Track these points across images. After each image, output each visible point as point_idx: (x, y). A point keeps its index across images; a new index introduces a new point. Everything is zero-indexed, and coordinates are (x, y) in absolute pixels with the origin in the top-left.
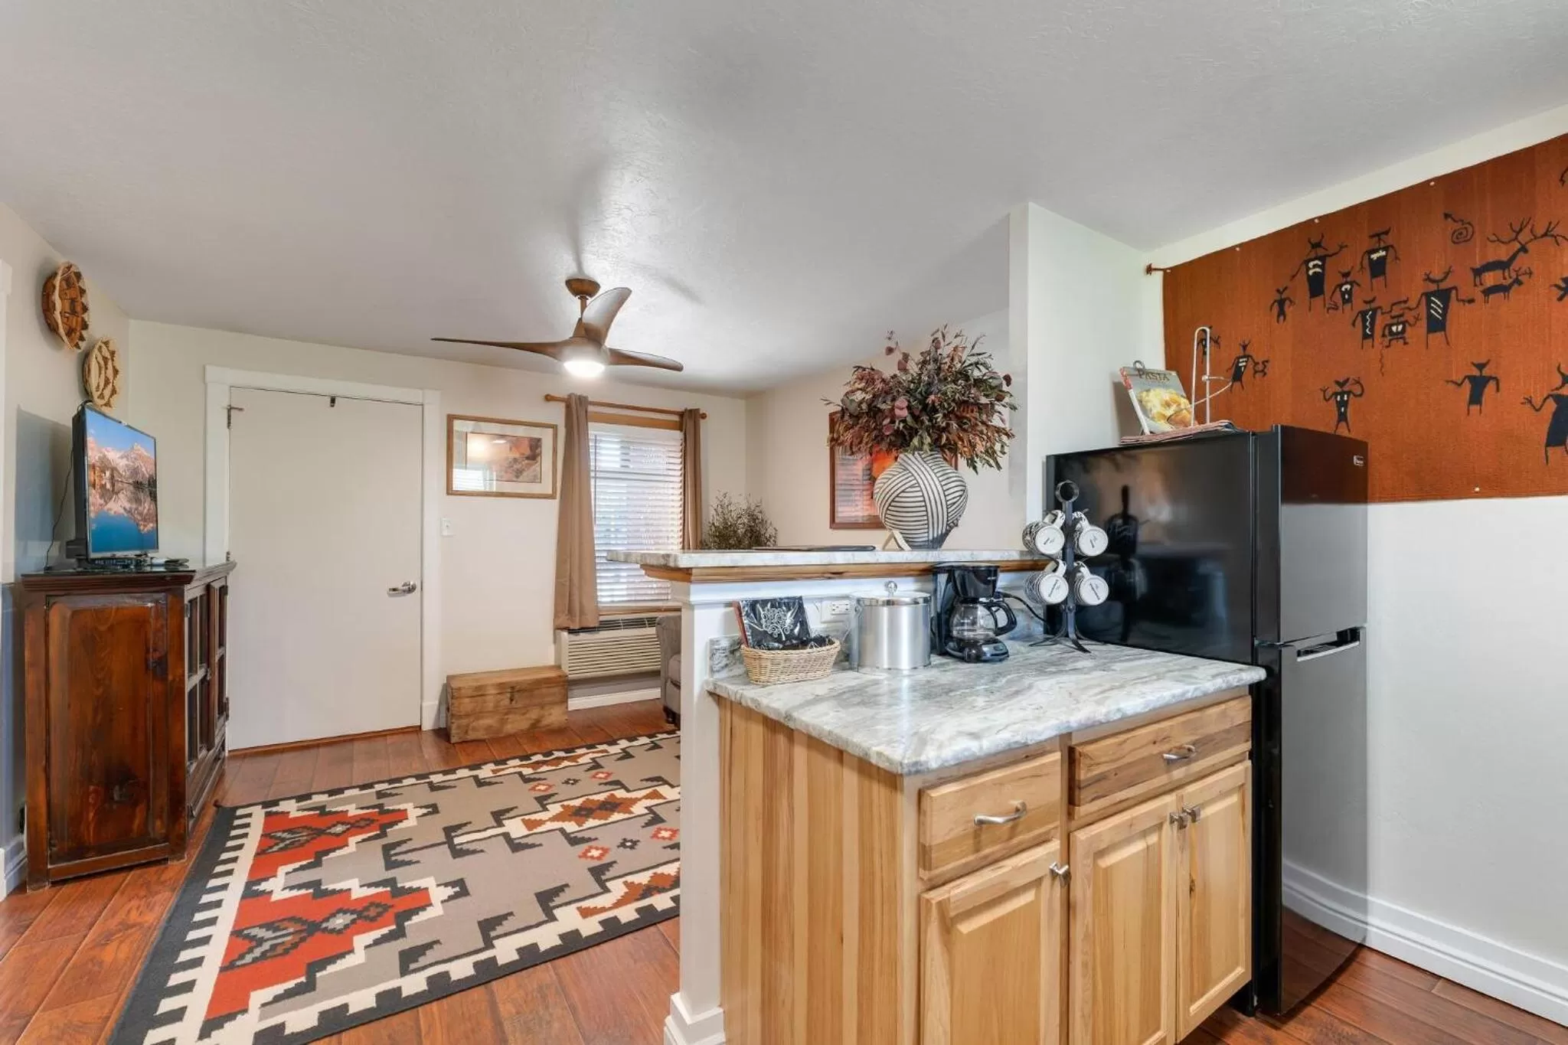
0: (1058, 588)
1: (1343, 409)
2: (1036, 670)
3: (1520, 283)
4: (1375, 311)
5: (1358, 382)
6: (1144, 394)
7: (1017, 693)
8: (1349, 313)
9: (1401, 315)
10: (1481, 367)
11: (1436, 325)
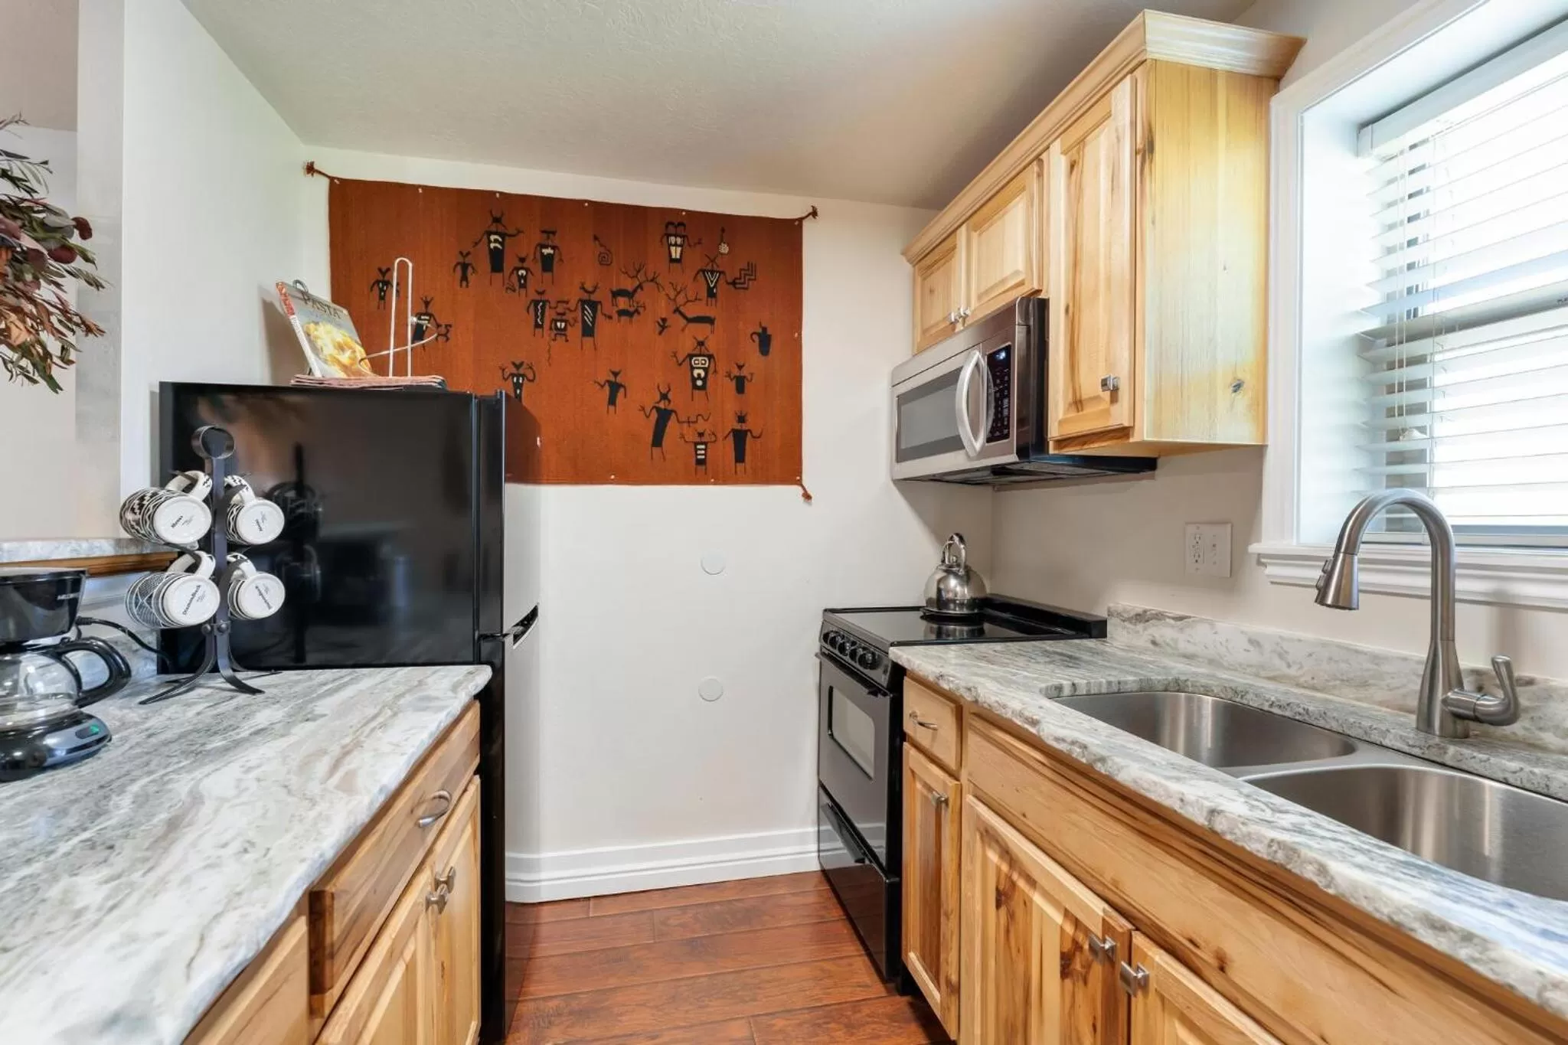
0: (201, 598)
1: (518, 391)
2: (186, 754)
3: (639, 313)
4: (544, 302)
5: (531, 368)
6: (312, 326)
7: (174, 825)
8: (523, 299)
9: (564, 314)
10: (616, 374)
11: (588, 331)
